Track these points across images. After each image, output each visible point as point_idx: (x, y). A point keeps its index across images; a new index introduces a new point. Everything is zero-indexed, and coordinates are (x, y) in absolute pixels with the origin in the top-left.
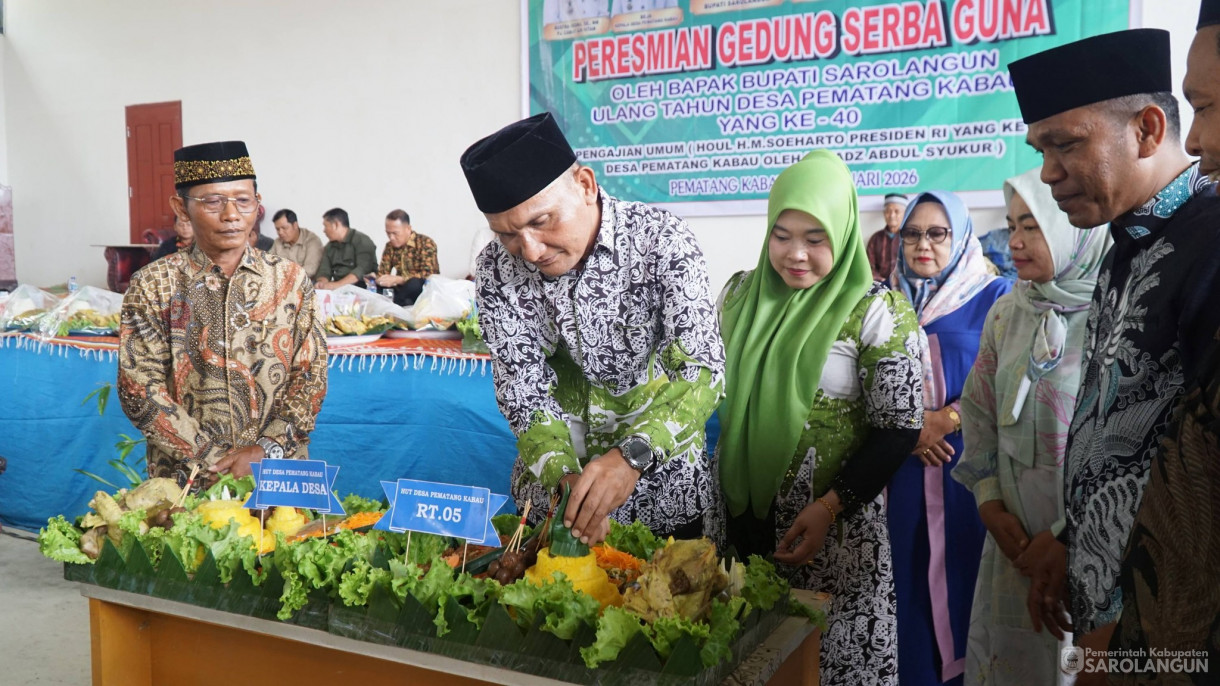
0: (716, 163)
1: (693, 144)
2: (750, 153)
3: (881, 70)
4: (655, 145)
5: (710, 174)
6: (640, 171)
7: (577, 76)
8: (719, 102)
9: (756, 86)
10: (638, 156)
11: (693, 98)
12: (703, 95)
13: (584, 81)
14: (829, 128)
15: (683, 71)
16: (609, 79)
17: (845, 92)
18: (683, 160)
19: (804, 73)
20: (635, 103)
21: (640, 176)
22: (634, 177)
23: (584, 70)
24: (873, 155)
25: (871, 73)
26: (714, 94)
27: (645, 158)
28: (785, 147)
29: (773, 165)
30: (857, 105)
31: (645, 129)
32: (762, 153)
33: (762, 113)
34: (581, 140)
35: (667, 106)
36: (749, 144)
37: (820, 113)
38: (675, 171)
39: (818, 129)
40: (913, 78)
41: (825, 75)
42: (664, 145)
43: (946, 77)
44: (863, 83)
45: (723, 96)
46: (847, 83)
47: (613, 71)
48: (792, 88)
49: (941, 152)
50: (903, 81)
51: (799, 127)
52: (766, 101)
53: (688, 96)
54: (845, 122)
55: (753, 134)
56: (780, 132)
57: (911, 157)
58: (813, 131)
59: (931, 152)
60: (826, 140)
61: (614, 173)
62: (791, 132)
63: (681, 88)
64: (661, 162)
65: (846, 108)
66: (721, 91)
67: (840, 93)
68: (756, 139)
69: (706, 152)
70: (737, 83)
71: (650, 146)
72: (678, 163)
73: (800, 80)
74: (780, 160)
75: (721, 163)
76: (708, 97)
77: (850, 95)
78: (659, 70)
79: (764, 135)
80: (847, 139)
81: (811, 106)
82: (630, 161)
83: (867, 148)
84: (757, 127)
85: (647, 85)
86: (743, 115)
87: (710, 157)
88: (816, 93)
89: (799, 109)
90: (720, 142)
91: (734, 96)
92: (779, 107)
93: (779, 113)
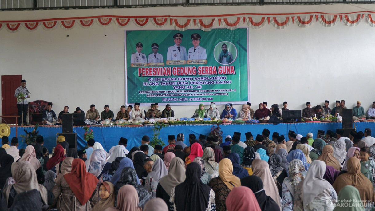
0: (172, 95)
1: (168, 91)
2: (180, 93)
3: (205, 78)
4: (159, 91)
5: (171, 97)
6: (155, 96)
7: (139, 75)
8: (173, 83)
9: (181, 80)
10: (154, 93)
11: (167, 82)
12: (169, 81)
13: (141, 76)
14: (196, 89)
15: (165, 76)
16: (147, 76)
17: (199, 82)
18: (165, 94)
19: (191, 78)
20: (154, 82)
21: (155, 97)
22: (153, 97)
23: (141, 74)
24: (204, 94)
25: (203, 79)
26: (172, 81)
27: (156, 93)
28: (187, 92)
29: (185, 96)
30: (201, 85)
31: (156, 87)
32: (182, 93)
33: (182, 85)
34: (141, 89)
35: (161, 83)
36: (179, 91)
37: (194, 86)
38: (163, 96)
39: (194, 89)
40: (211, 80)
41: (195, 79)
42: (161, 91)
43: (217, 80)
44: (202, 80)
45: (174, 81)
46: (199, 80)
47: (148, 75)
48: (188, 81)
49: (217, 94)
50: (210, 81)
51: (190, 88)
52: (183, 83)
53: (166, 81)
54: (199, 88)
55: (180, 89)
56: (186, 89)
57: (211, 95)
58: (193, 89)
59: (215, 94)
60: (195, 91)
61: (149, 96)
62: (188, 89)
63: (165, 79)
64: (160, 94)
65: (199, 85)
66: (173, 81)
67: (198, 82)
68: (181, 90)
69: (170, 93)
70: (177, 79)
71: (157, 91)
72: (164, 95)
73: (190, 79)
74: (186, 95)
75: (174, 95)
76: (171, 82)
77: (200, 83)
78: (159, 75)
79: (183, 90)
80: (199, 91)
81: (192, 85)
82: (152, 94)
83: (203, 93)
84: (181, 88)
85: (157, 78)
86: (178, 86)
87: (171, 94)
88: (193, 82)
89: (190, 85)
90: (173, 91)
91: (176, 82)
92: (186, 84)
93: (186, 86)
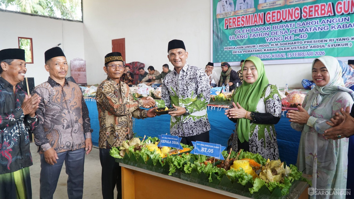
0: (265, 50)
1: (258, 45)
2: (275, 47)
3: (314, 23)
4: (247, 46)
5: (263, 53)
6: (243, 53)
7: (225, 27)
8: (266, 33)
9: (277, 29)
10: (242, 49)
11: (258, 33)
12: (261, 31)
13: (227, 29)
14: (298, 39)
15: (256, 25)
16: (234, 28)
17: (303, 29)
18: (255, 50)
19: (291, 24)
20: (242, 34)
21: (242, 54)
22: (241, 54)
23: (227, 26)
24: (311, 47)
25: (310, 24)
26: (264, 31)
27: (244, 49)
28: (285, 45)
29: (281, 50)
30: (306, 33)
31: (244, 41)
32: (278, 47)
33: (278, 36)
34: (226, 44)
35: (251, 35)
36: (274, 45)
37: (295, 35)
38: (253, 52)
39: (295, 40)
40: (324, 25)
41: (297, 25)
42: (250, 45)
43: (334, 24)
44: (308, 26)
45: (267, 32)
46: (303, 27)
47: (235, 26)
48: (287, 29)
49: (332, 46)
50: (320, 26)
51: (289, 40)
52: (280, 33)
53: (257, 32)
54: (303, 38)
55: (276, 42)
56: (284, 41)
57: (323, 47)
58: (293, 41)
59: (329, 46)
60: (297, 43)
61: (235, 53)
62: (287, 41)
63: (255, 30)
64: (249, 50)
65: (303, 34)
66: (267, 30)
67: (301, 30)
68: (277, 43)
69: (262, 47)
70: (271, 28)
71: (246, 46)
72: (254, 50)
73: (290, 26)
74: (283, 49)
75: (266, 50)
76: (263, 32)
77: (304, 30)
78: (249, 25)
79: (279, 42)
80: (303, 42)
81: (293, 34)
82: (240, 50)
83: (310, 45)
84: (277, 40)
85: (245, 29)
86: (273, 37)
87: (263, 48)
88: (294, 30)
89: (289, 35)
90: (266, 44)
91: (270, 31)
92: (283, 34)
93: (283, 36)
